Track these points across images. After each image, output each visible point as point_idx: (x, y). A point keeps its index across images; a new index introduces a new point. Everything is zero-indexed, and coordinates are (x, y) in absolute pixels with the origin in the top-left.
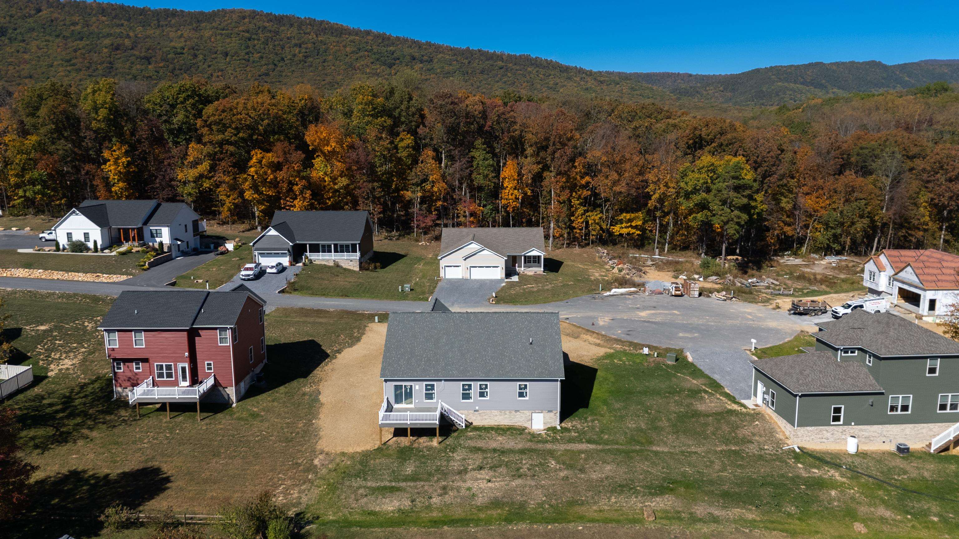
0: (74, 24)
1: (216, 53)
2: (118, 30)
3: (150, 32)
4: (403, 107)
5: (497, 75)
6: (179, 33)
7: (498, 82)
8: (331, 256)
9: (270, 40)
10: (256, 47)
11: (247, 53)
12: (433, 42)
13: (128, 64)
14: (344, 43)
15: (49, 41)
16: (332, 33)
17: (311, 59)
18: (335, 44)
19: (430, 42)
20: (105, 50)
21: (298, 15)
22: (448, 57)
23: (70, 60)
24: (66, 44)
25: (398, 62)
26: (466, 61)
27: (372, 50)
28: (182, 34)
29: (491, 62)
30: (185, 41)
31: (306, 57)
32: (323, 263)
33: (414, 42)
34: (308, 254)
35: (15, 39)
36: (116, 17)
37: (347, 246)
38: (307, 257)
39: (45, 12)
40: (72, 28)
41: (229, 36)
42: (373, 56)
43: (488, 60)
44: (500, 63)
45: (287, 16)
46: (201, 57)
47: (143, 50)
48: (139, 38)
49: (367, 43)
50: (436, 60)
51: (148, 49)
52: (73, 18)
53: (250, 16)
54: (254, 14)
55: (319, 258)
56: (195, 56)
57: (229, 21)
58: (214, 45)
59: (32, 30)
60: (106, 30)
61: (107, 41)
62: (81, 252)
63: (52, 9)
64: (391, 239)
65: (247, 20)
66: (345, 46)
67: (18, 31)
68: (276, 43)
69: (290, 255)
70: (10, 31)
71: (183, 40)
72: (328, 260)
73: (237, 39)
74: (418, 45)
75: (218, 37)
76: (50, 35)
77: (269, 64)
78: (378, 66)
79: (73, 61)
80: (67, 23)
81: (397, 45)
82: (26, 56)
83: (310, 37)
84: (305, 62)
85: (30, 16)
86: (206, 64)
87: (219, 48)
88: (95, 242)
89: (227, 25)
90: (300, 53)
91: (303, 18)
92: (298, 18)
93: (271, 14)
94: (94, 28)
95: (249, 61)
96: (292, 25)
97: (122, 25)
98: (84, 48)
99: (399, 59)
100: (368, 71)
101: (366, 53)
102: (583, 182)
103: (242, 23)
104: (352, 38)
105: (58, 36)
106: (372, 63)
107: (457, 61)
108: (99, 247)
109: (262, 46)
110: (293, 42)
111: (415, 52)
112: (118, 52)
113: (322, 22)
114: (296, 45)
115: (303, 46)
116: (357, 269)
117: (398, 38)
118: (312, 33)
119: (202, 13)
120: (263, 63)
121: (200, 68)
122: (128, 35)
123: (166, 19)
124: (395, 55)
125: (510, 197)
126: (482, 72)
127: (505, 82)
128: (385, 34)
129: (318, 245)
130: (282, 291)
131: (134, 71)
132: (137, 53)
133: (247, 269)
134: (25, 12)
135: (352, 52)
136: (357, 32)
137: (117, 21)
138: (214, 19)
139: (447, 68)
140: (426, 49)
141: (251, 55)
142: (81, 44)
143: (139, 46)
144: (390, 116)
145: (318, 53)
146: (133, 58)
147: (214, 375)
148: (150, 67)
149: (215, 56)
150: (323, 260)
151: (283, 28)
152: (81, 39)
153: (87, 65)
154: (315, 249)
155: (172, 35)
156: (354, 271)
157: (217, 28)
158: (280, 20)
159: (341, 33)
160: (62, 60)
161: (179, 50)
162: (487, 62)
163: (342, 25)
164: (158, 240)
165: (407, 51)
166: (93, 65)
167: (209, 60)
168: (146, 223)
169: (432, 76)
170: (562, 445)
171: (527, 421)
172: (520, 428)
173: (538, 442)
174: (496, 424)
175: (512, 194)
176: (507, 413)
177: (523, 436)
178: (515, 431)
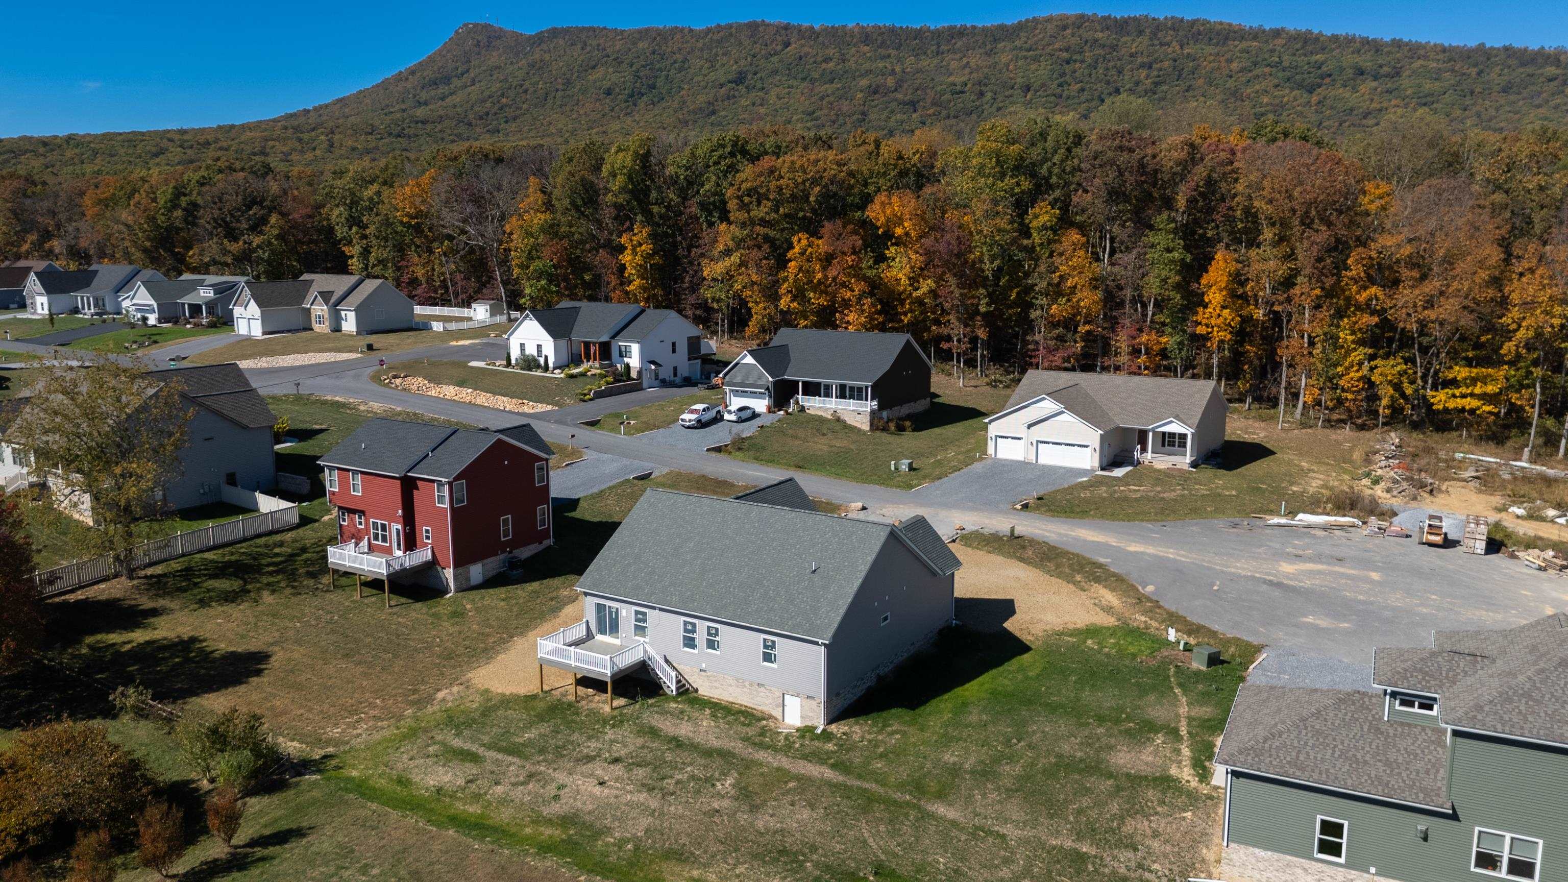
0: (827, 60)
1: (1012, 88)
2: (881, 65)
3: (925, 63)
4: (1057, 159)
5: (1540, 93)
6: (965, 61)
7: (1539, 106)
8: (831, 403)
9: (1101, 60)
10: (1077, 74)
11: (1060, 85)
12: (1406, 39)
13: (886, 113)
14: (1228, 56)
15: (792, 87)
16: (1210, 39)
17: (1165, 88)
18: (1212, 58)
19: (1400, 40)
20: (860, 95)
21: (1153, 15)
22: (1435, 65)
23: (814, 112)
24: (812, 90)
25: (1328, 80)
26: (1474, 71)
27: (1281, 62)
28: (968, 63)
29: (1530, 70)
30: (971, 73)
31: (1156, 84)
32: (820, 413)
33: (1366, 42)
34: (800, 397)
35: (754, 87)
36: (883, 45)
37: (860, 389)
38: (797, 402)
39: (794, 46)
40: (824, 66)
41: (1036, 59)
42: (1280, 74)
43: (1523, 64)
44: (1551, 70)
45: (1135, 19)
46: (989, 95)
47: (910, 91)
48: (908, 73)
49: (1272, 51)
50: (1408, 73)
51: (917, 90)
52: (827, 52)
53: (1074, 24)
54: (1082, 19)
55: (816, 405)
56: (982, 94)
57: (1041, 36)
58: (1012, 75)
59: (776, 72)
60: (867, 66)
61: (864, 82)
62: (530, 370)
63: (803, 41)
64: (995, 386)
65: (1068, 31)
66: (1230, 61)
67: (759, 75)
68: (1111, 64)
69: (770, 397)
70: (749, 77)
71: (967, 71)
72: (826, 410)
73: (1049, 62)
74: (1375, 46)
75: (1020, 63)
76: (795, 78)
77: (1092, 100)
78: (1287, 91)
79: (817, 114)
80: (819, 59)
81: (1332, 50)
82: (762, 110)
83: (1170, 50)
84: (1155, 93)
85: (776, 54)
86: (995, 105)
87: (1019, 80)
88: (546, 357)
89: (1036, 43)
90: (1147, 77)
91: (1162, 18)
92: (1154, 19)
93: (1109, 16)
94: (851, 64)
95: (1061, 96)
96: (1141, 33)
97: (889, 56)
98: (833, 93)
99: (1330, 75)
100: (1265, 100)
101: (1267, 70)
102: (1362, 297)
103: (1060, 37)
104: (1244, 45)
105: (804, 79)
106: (1276, 86)
107: (1453, 71)
108: (551, 365)
109: (1086, 72)
110: (1139, 60)
111: (1366, 61)
112: (876, 96)
113: (1194, 23)
114: (1142, 66)
115: (1155, 66)
116: (866, 427)
117: (1335, 38)
118: (1174, 43)
119: (1002, 27)
120: (1083, 99)
121: (986, 113)
122: (893, 70)
123: (949, 41)
124: (1324, 68)
125: (1213, 321)
126: (1505, 90)
127: (1556, 107)
128: (1310, 32)
129: (819, 384)
130: (718, 450)
131: (892, 123)
132: (899, 96)
133: (692, 412)
134: (770, 48)
135: (1241, 71)
136: (1256, 34)
137: (882, 51)
138: (1018, 35)
139: (1428, 86)
140: (1389, 53)
141: (1065, 88)
142: (829, 88)
143: (905, 86)
144: (1033, 175)
145: (1180, 76)
146: (894, 105)
147: (432, 548)
148: (914, 116)
149: (1011, 92)
150: (820, 408)
151: (1124, 39)
152: (832, 81)
153: (833, 118)
154: (812, 389)
155: (954, 65)
156: (859, 430)
157: (1021, 49)
158: (1122, 26)
159: (1227, 38)
160: (803, 112)
161: (958, 88)
162: (1521, 70)
163: (1230, 25)
164: (626, 360)
165: (1350, 59)
166: (841, 118)
167: (1001, 98)
168: (613, 337)
169: (1393, 102)
170: (784, 759)
171: (777, 706)
172: (760, 715)
173: (755, 744)
174: (731, 700)
175: (1219, 315)
176: (747, 684)
177: (745, 729)
178: (746, 718)
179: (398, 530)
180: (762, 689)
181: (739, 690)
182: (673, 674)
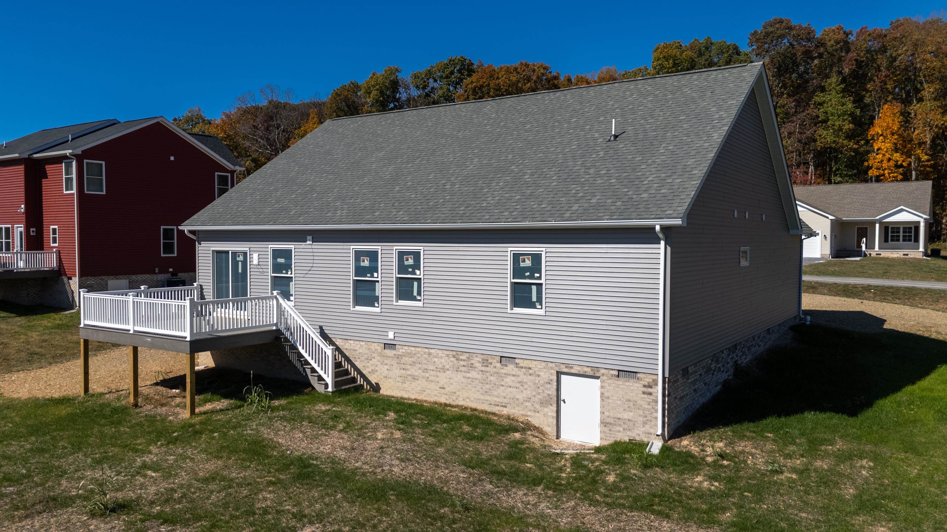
125: (885, 165)
147: (59, 253)
170: (585, 509)
171: (544, 403)
172: (505, 422)
173: (500, 474)
174: (443, 400)
175: (889, 160)
176: (476, 361)
177: (471, 446)
178: (475, 427)
179: (21, 233)
180: (510, 368)
181: (459, 377)
182: (329, 350)
